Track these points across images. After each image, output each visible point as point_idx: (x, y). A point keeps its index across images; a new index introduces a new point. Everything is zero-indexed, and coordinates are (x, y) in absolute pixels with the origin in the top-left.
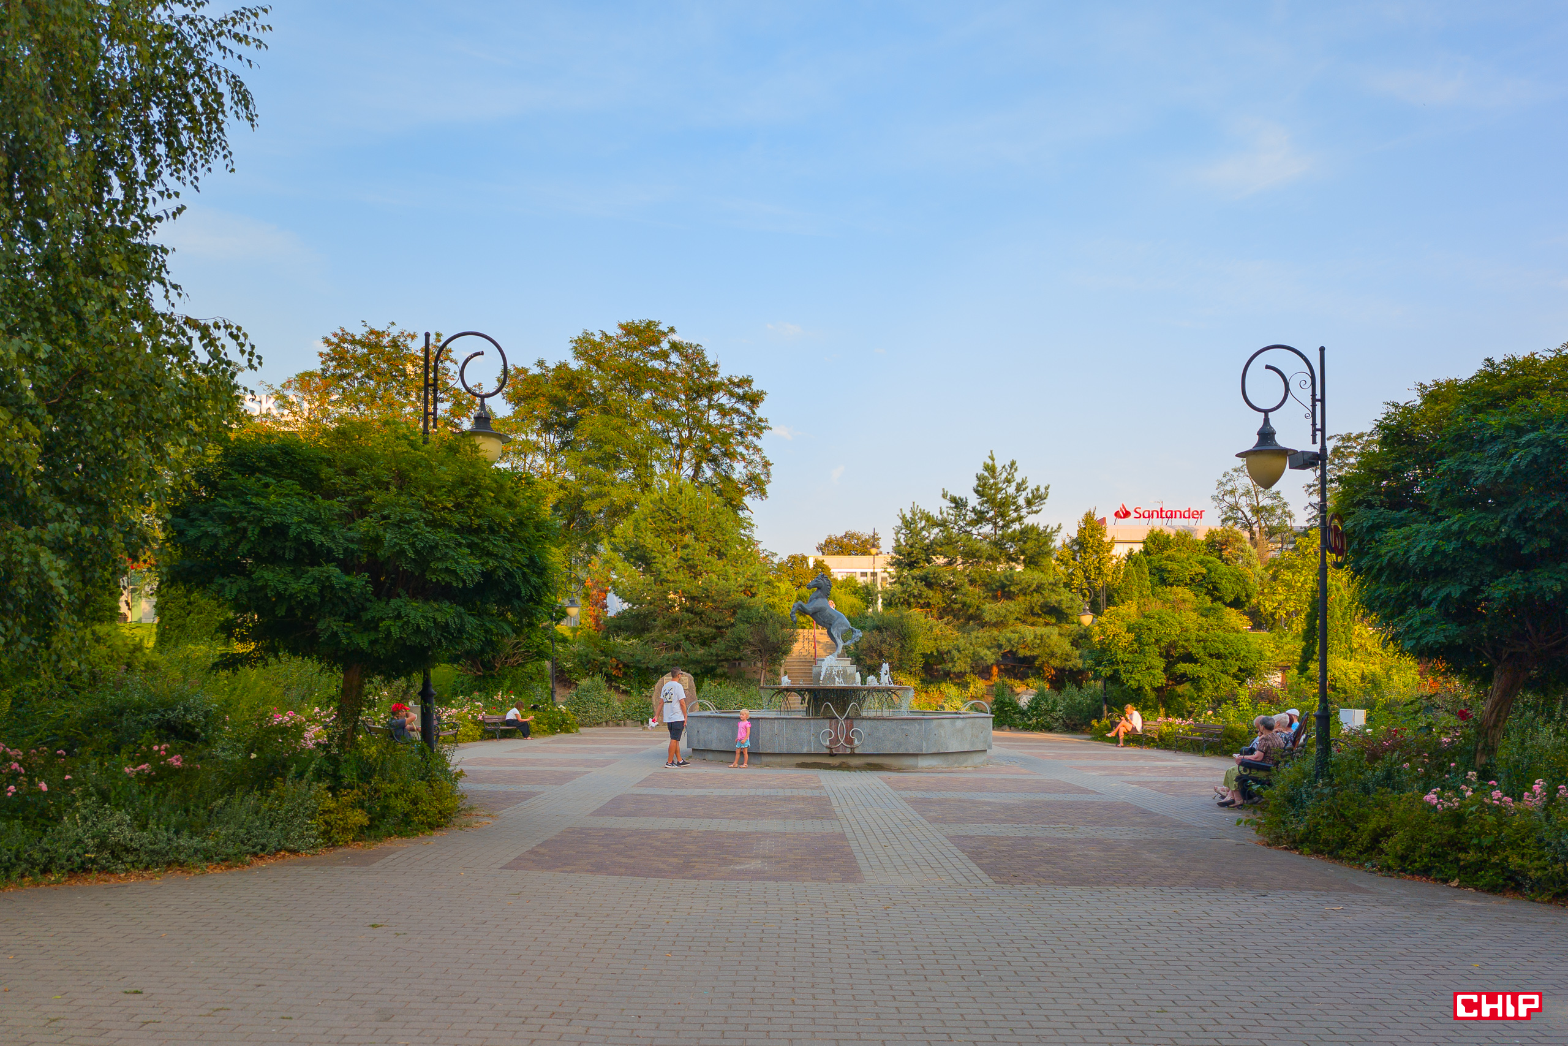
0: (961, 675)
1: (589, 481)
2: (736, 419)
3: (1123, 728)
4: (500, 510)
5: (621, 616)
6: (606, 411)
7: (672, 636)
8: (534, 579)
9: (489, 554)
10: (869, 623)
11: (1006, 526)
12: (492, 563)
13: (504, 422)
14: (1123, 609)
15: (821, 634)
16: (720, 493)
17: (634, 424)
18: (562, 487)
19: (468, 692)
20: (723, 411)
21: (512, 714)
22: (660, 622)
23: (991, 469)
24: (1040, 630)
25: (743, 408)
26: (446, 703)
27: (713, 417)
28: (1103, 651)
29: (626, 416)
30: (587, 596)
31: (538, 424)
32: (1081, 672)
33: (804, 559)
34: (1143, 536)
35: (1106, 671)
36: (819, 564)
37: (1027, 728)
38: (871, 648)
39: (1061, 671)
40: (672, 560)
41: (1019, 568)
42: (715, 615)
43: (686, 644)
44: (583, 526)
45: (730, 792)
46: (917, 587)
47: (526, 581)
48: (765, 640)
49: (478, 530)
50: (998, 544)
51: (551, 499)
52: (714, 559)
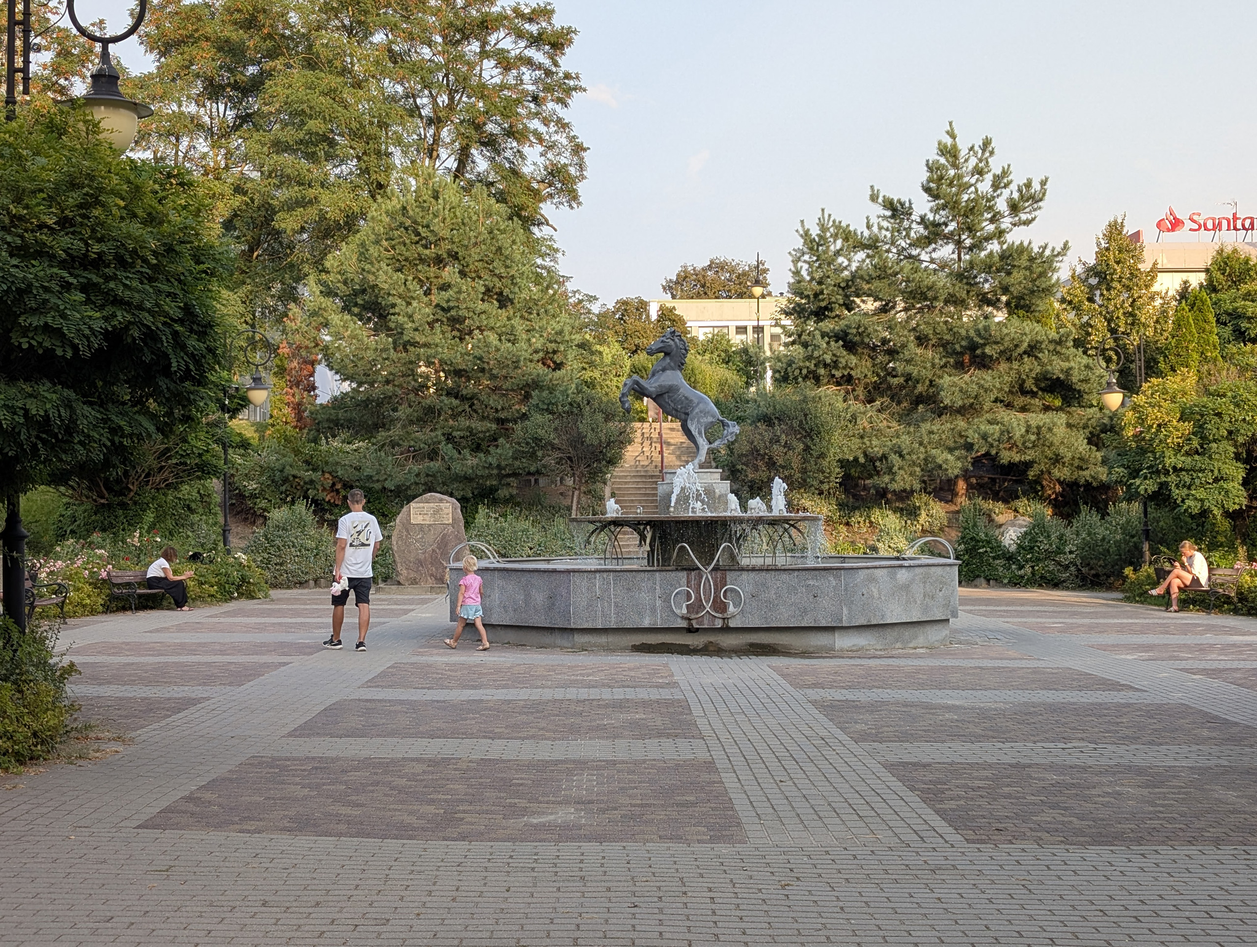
0: (905, 495)
1: (284, 179)
2: (527, 75)
3: (1178, 579)
4: (135, 228)
5: (338, 402)
6: (311, 64)
7: (423, 436)
8: (192, 343)
9: (118, 302)
10: (750, 410)
11: (976, 246)
12: (121, 316)
13: (143, 82)
14: (1173, 382)
15: (672, 431)
16: (501, 198)
17: (358, 85)
18: (238, 190)
19: (82, 532)
20: (506, 63)
21: (158, 568)
22: (403, 412)
23: (950, 152)
24: (1036, 419)
25: (538, 56)
26: (45, 550)
27: (490, 72)
28: (1142, 451)
29: (344, 71)
30: (281, 371)
31: (199, 87)
32: (1105, 487)
33: (642, 306)
34: (1206, 259)
35: (1147, 486)
36: (666, 315)
37: (1016, 583)
38: (755, 452)
39: (1071, 486)
40: (422, 310)
41: (1000, 316)
42: (494, 401)
43: (447, 449)
44: (274, 255)
45: (522, 694)
46: (829, 350)
47: (179, 344)
48: (578, 441)
49: (98, 262)
50: (964, 276)
51: (222, 210)
52: (492, 307)
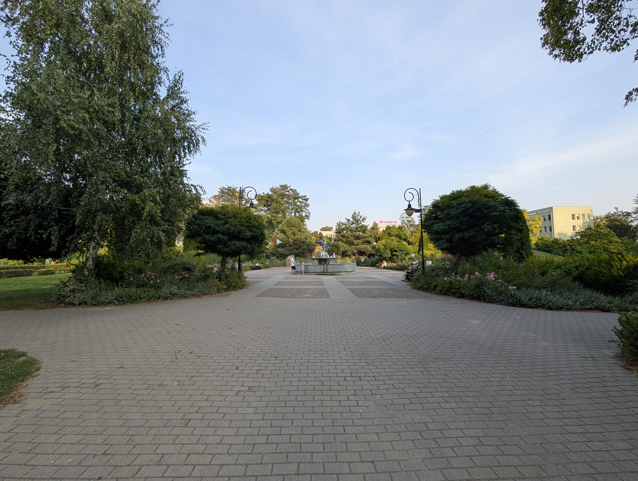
0: (350, 255)
1: (273, 217)
2: (303, 204)
3: (383, 265)
4: (255, 222)
5: (280, 244)
6: (277, 203)
7: (290, 248)
8: (262, 236)
9: (253, 232)
10: (331, 245)
11: (358, 225)
12: (253, 233)
13: (256, 205)
14: (382, 241)
15: (321, 247)
16: (300, 219)
17: (282, 205)
18: (268, 218)
19: (248, 260)
20: (300, 202)
21: (257, 265)
22: (288, 245)
23: (355, 213)
24: (365, 246)
25: (304, 202)
26: (244, 263)
27: (298, 203)
28: (378, 250)
29: (281, 203)
30: (273, 240)
31: (263, 205)
32: (374, 254)
33: (317, 232)
34: (386, 226)
35: (379, 254)
36: (320, 233)
37: (363, 266)
38: (331, 250)
39: (370, 254)
40: (290, 232)
41: (361, 233)
42: (299, 244)
43: (293, 250)
44: (272, 226)
45: (303, 280)
46: (341, 237)
47: (260, 237)
48: (309, 249)
49: (250, 227)
50: (356, 228)
51: (265, 220)
52: (299, 232)
